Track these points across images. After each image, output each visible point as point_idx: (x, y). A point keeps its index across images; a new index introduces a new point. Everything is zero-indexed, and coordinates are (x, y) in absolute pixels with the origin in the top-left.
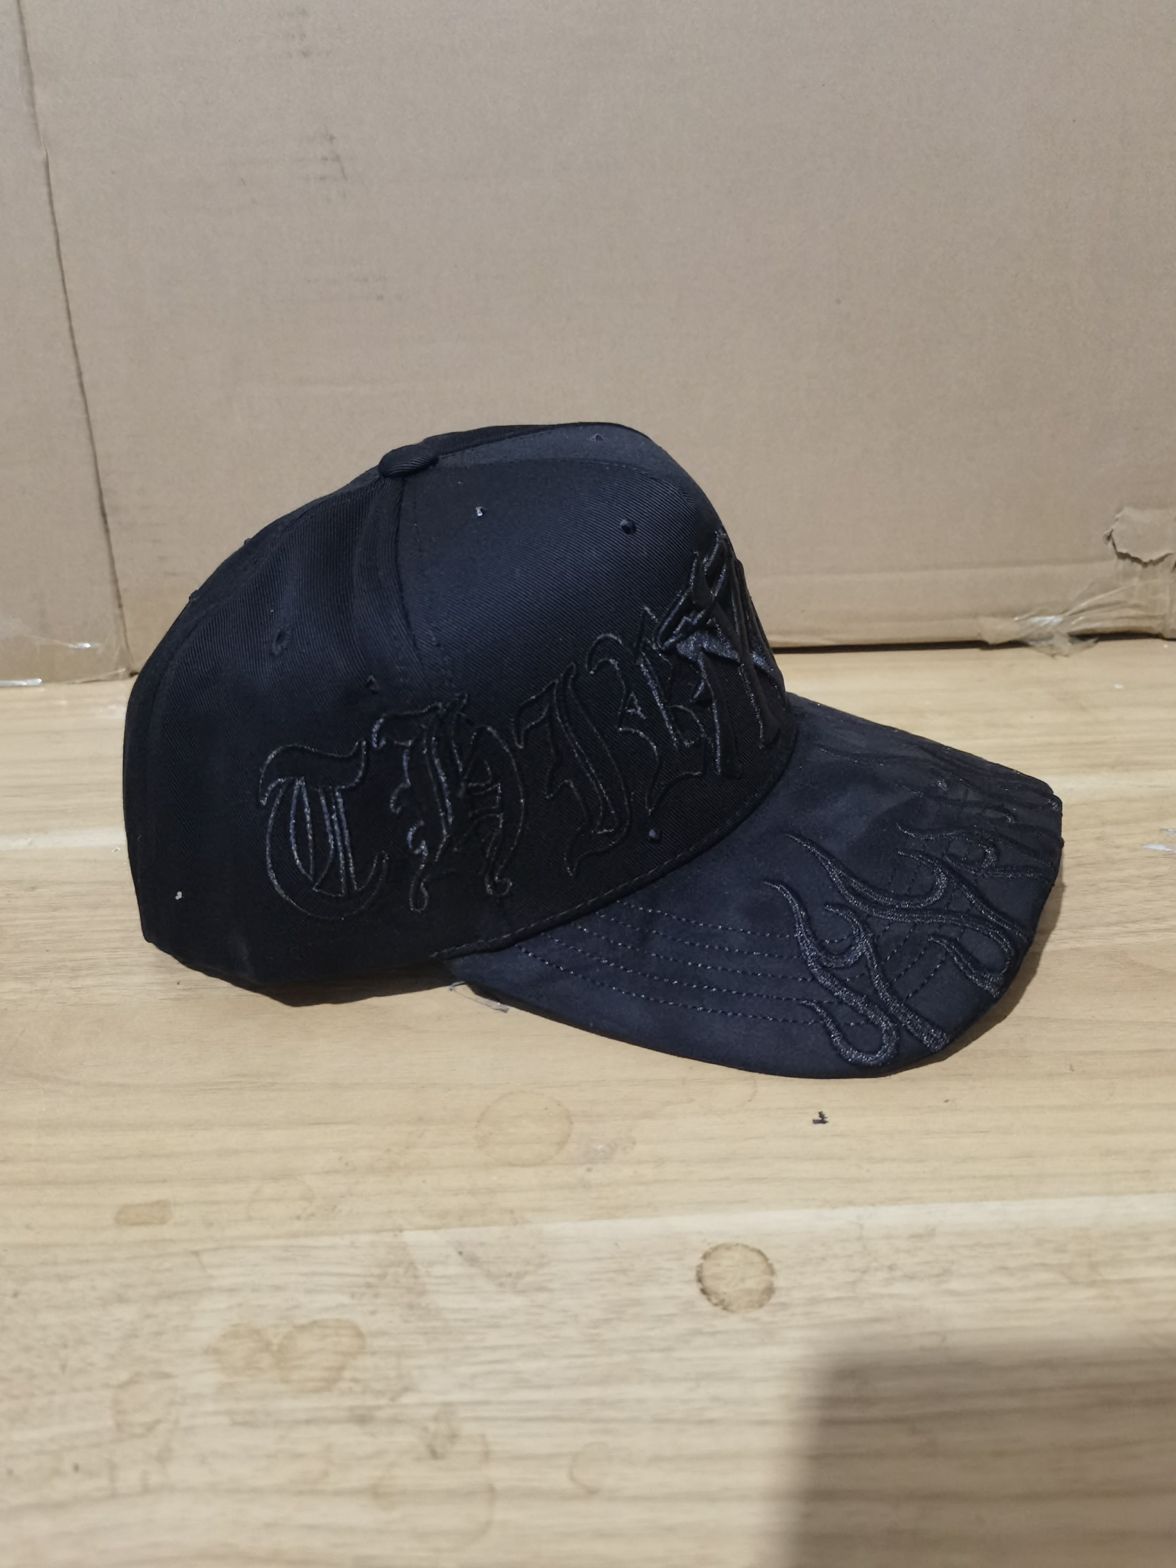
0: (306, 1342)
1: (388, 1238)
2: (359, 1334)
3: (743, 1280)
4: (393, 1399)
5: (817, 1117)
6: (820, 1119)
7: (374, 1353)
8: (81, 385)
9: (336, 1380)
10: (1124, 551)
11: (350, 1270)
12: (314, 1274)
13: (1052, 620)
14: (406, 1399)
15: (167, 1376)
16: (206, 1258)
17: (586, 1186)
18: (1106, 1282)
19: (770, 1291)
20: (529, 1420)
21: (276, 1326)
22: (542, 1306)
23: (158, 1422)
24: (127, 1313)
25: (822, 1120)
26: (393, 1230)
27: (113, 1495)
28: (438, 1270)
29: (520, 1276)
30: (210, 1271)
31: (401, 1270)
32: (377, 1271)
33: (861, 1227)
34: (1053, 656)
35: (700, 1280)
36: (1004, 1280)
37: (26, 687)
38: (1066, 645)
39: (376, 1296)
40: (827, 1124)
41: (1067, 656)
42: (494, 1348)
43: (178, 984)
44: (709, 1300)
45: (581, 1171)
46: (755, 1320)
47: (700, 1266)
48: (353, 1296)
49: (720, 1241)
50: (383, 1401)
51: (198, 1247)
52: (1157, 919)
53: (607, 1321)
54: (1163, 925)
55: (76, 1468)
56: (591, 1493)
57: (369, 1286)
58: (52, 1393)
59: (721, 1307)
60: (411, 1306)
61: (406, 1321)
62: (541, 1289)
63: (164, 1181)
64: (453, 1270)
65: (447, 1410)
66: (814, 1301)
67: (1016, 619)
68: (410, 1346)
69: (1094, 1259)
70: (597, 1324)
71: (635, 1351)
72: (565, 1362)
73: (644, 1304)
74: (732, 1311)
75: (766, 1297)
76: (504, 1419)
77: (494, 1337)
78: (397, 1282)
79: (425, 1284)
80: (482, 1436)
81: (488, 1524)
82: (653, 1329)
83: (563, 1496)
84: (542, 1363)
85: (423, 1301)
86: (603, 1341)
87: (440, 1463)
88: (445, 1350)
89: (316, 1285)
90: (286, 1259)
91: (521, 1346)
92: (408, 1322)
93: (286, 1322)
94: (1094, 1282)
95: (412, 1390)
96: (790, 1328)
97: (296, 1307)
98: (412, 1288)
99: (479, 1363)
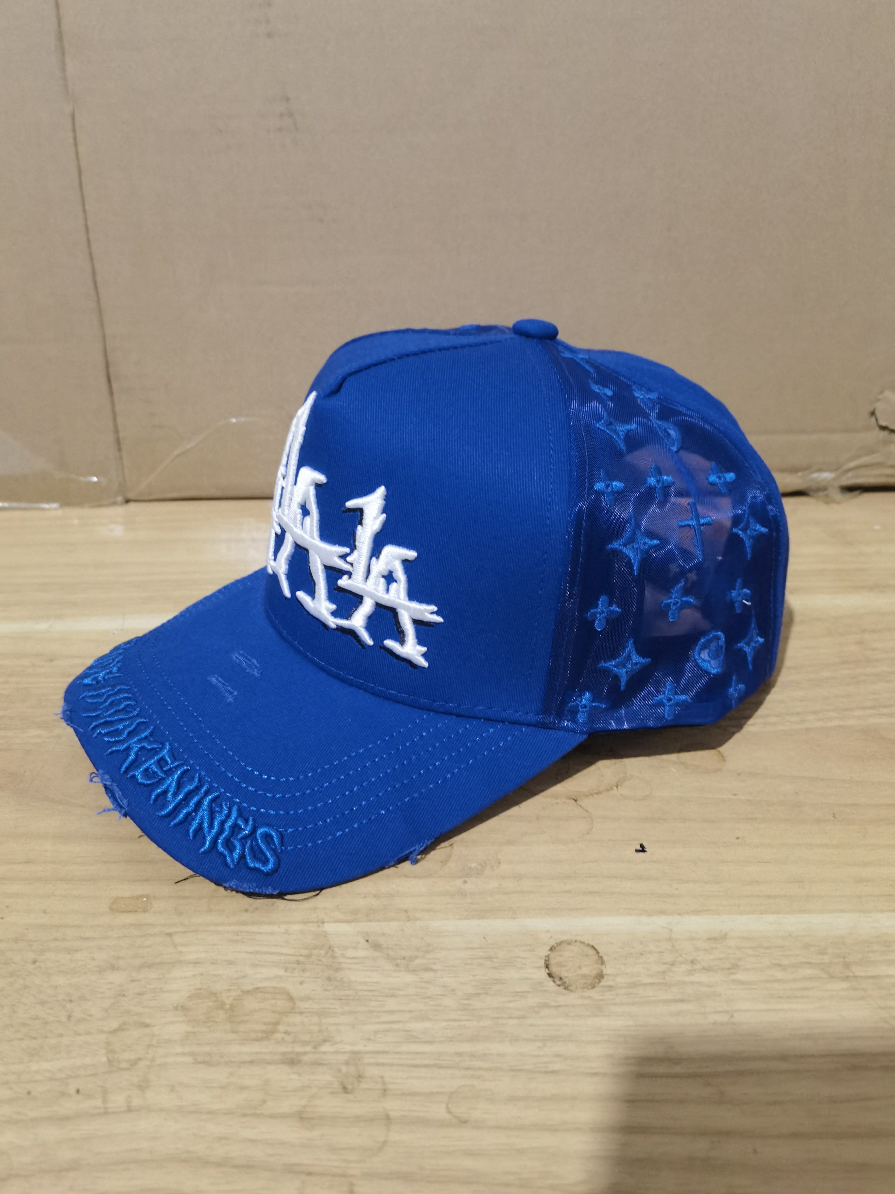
0: (251, 1003)
1: (313, 928)
2: (291, 999)
3: (580, 967)
4: (315, 1048)
5: (639, 848)
6: (641, 849)
7: (301, 1013)
8: (95, 283)
9: (273, 1032)
10: (883, 423)
11: (284, 951)
12: (258, 953)
13: (827, 476)
14: (325, 1048)
15: (147, 1026)
16: (177, 939)
17: (463, 894)
18: (856, 977)
19: (600, 976)
20: (416, 1066)
21: (229, 990)
22: (427, 982)
23: (140, 1059)
24: (116, 978)
25: (642, 849)
26: (317, 922)
27: (106, 1113)
28: (350, 953)
29: (412, 959)
30: (180, 949)
31: (322, 952)
32: (305, 952)
33: (671, 930)
34: (827, 503)
35: (547, 967)
36: (780, 975)
37: (49, 509)
38: (838, 495)
39: (304, 970)
40: (646, 853)
41: (838, 503)
42: (392, 1012)
44: (554, 982)
45: (459, 882)
46: (589, 998)
47: (548, 956)
48: (286, 970)
49: (563, 938)
50: (308, 1049)
51: (172, 930)
53: (477, 995)
55: (78, 1091)
56: (463, 1122)
57: (298, 963)
58: (61, 1035)
59: (564, 987)
60: (329, 979)
61: (326, 990)
62: (427, 969)
63: (147, 880)
64: (361, 953)
65: (355, 1057)
66: (634, 985)
67: (800, 474)
68: (329, 1008)
69: (847, 960)
70: (469, 997)
71: (497, 1018)
72: (445, 1024)
73: (504, 983)
74: (571, 991)
75: (597, 981)
76: (398, 1065)
77: (392, 1004)
78: (320, 960)
79: (340, 963)
80: (382, 1077)
81: (385, 1143)
82: (511, 1001)
83: (442, 1124)
84: (427, 1025)
85: (339, 975)
86: (474, 1010)
87: (350, 1096)
88: (355, 1013)
89: (259, 961)
90: (237, 941)
91: (411, 1011)
92: (327, 990)
93: (235, 988)
94: (847, 977)
95: (330, 1041)
96: (615, 1004)
97: (243, 977)
98: (331, 966)
99: (379, 1023)
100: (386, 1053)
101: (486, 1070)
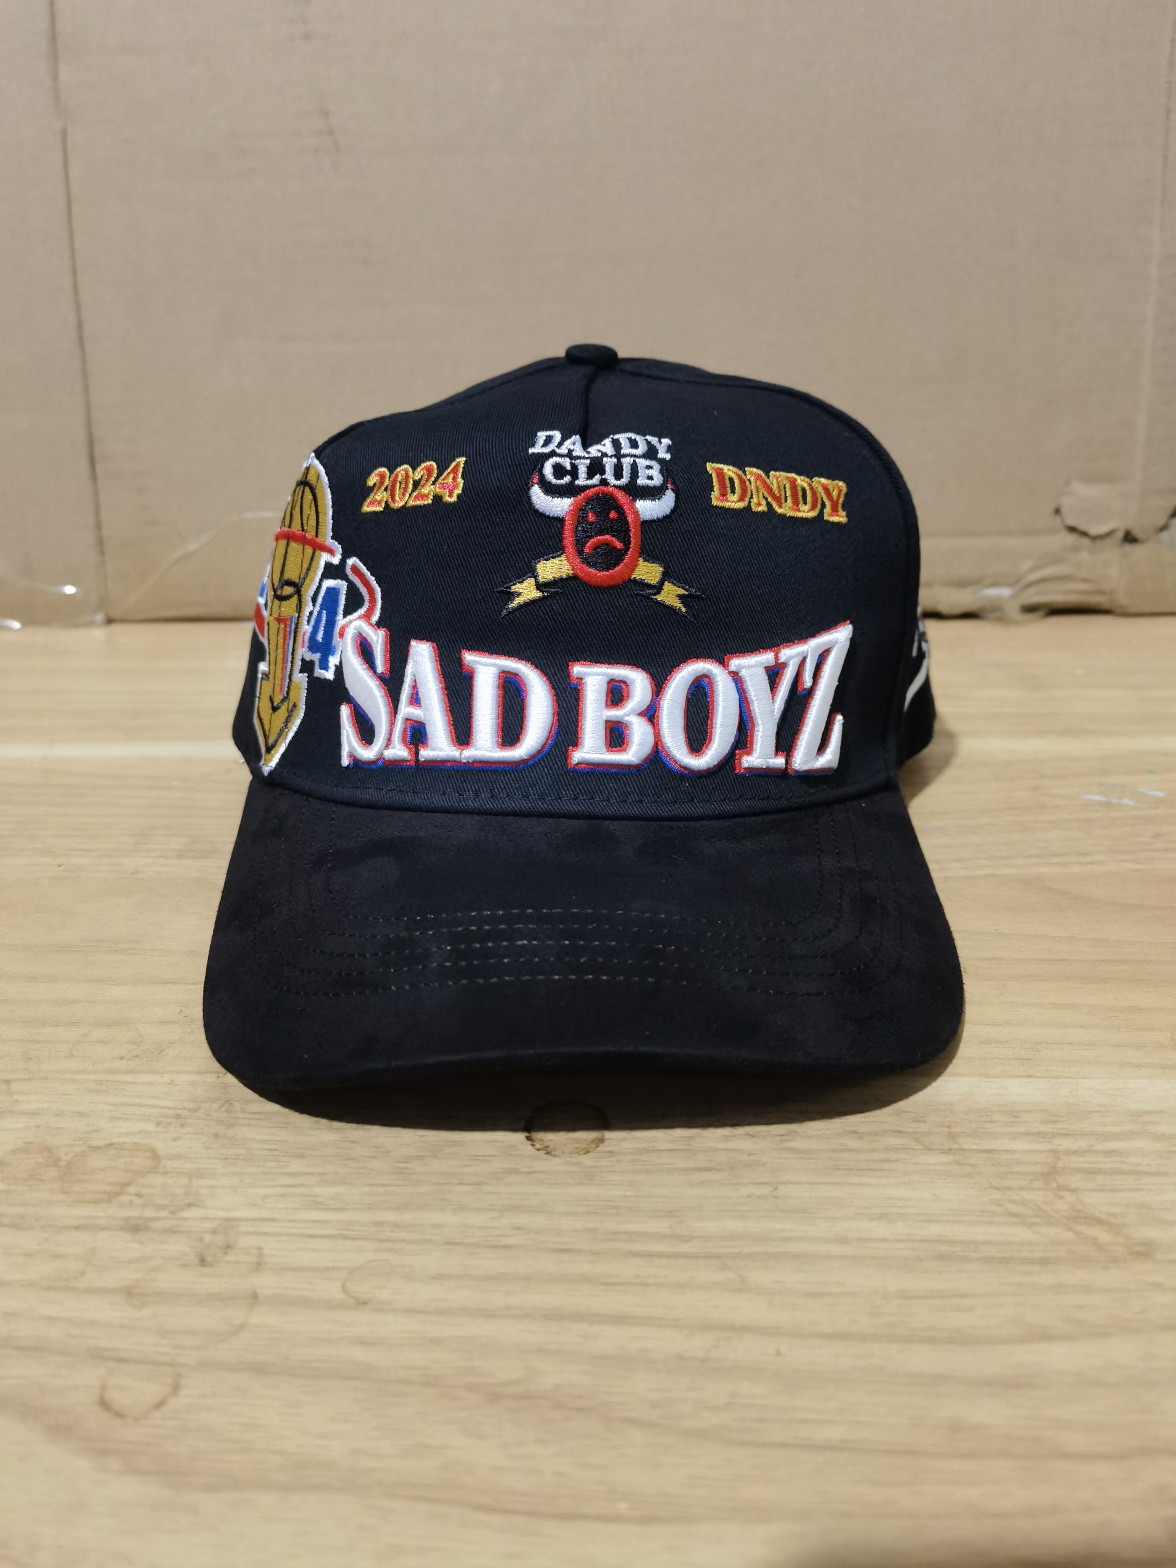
0: (97, 1161)
1: (210, 1079)
2: (156, 1156)
4: (173, 1213)
7: (166, 1173)
9: (118, 1194)
10: (1073, 524)
11: (162, 1103)
12: (124, 1104)
13: (1002, 592)
14: (189, 1213)
16: (15, 1086)
18: (963, 1150)
19: (599, 1140)
20: (312, 1236)
21: (71, 1146)
22: (353, 1142)
30: (16, 1097)
31: (215, 1106)
35: (527, 1128)
38: (1018, 617)
39: (182, 1126)
41: (1019, 626)
42: (294, 1175)
43: (60, 866)
44: (533, 1145)
46: (578, 1164)
47: (531, 1117)
48: (158, 1124)
50: (164, 1214)
51: (10, 1077)
52: (1082, 854)
53: (420, 1157)
54: (1087, 859)
56: (362, 1303)
57: (178, 1117)
59: (545, 1152)
60: (216, 1136)
61: (208, 1148)
65: (228, 1224)
66: (644, 1151)
67: (967, 589)
68: (205, 1169)
69: (953, 1130)
70: (407, 1159)
71: (442, 1184)
72: (366, 1189)
73: (462, 1146)
74: (554, 1156)
75: (594, 1146)
76: (287, 1235)
77: (296, 1166)
78: (208, 1115)
79: (237, 1118)
80: (260, 1249)
81: (242, 1326)
82: (467, 1166)
83: (331, 1305)
84: (341, 1189)
85: (231, 1132)
86: (411, 1174)
87: (207, 1270)
88: (242, 1174)
89: (123, 1114)
90: (98, 1091)
91: (323, 1174)
92: (211, 1149)
93: (81, 1142)
94: (950, 1149)
95: (197, 1206)
96: (613, 1171)
97: (96, 1131)
98: (223, 1121)
99: (273, 1186)
100: (273, 1220)
101: (412, 1242)
